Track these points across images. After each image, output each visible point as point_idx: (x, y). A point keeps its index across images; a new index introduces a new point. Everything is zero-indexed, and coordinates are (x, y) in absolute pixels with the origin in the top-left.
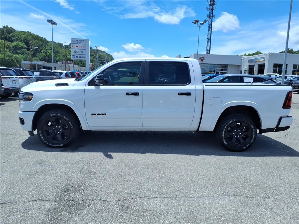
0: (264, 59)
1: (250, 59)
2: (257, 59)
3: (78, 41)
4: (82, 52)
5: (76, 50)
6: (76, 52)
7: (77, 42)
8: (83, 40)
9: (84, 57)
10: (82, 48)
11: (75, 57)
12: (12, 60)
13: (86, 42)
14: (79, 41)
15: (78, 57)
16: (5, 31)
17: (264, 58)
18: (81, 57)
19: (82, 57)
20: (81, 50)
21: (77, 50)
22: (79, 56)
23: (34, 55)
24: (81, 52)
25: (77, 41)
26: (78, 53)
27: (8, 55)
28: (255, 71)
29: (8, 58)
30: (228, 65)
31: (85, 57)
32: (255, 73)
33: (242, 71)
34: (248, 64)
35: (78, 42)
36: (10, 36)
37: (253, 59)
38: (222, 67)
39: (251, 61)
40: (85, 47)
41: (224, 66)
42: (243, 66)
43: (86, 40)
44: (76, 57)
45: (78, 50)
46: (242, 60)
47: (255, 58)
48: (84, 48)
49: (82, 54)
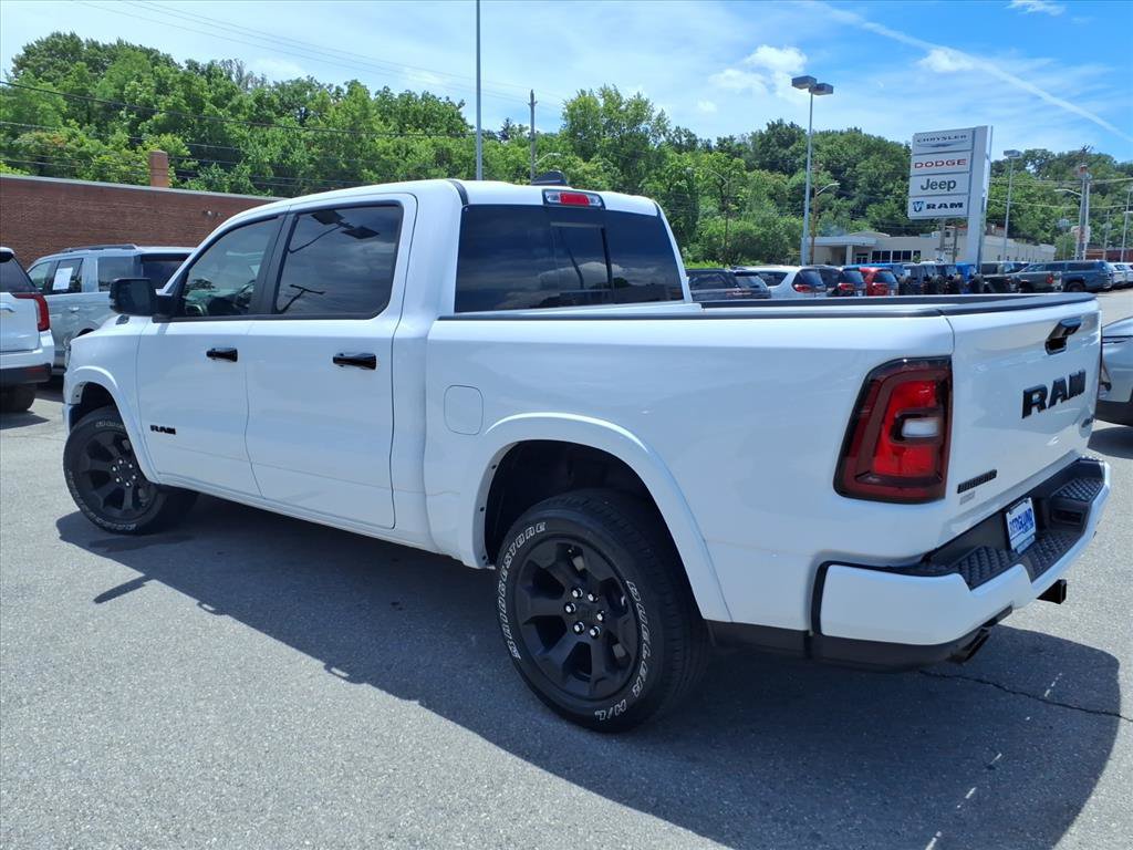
3: (941, 142)
4: (952, 185)
5: (928, 180)
6: (931, 185)
7: (938, 146)
8: (959, 136)
9: (961, 205)
10: (957, 168)
11: (924, 207)
12: (775, 235)
13: (973, 142)
14: (944, 142)
15: (934, 206)
16: (773, 140)
18: (946, 206)
19: (952, 205)
20: (946, 178)
21: (932, 179)
22: (937, 201)
23: (858, 213)
24: (950, 185)
25: (937, 142)
26: (938, 191)
27: (763, 222)
29: (762, 230)
31: (965, 206)
35: (944, 145)
36: (787, 152)
40: (968, 162)
43: (974, 131)
44: (929, 207)
45: (938, 179)
48: (966, 168)
49: (952, 191)
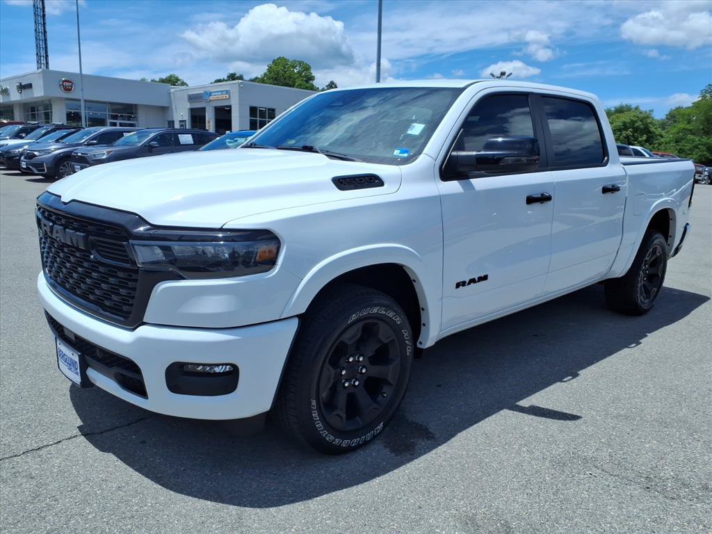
0: (227, 96)
1: (190, 93)
2: (211, 93)
17: (227, 92)
28: (209, 122)
30: (136, 105)
32: (209, 126)
33: (173, 122)
34: (188, 106)
37: (202, 94)
38: (113, 111)
39: (196, 98)
41: (120, 107)
42: (174, 110)
46: (172, 95)
47: (206, 93)
